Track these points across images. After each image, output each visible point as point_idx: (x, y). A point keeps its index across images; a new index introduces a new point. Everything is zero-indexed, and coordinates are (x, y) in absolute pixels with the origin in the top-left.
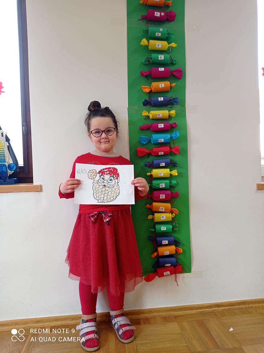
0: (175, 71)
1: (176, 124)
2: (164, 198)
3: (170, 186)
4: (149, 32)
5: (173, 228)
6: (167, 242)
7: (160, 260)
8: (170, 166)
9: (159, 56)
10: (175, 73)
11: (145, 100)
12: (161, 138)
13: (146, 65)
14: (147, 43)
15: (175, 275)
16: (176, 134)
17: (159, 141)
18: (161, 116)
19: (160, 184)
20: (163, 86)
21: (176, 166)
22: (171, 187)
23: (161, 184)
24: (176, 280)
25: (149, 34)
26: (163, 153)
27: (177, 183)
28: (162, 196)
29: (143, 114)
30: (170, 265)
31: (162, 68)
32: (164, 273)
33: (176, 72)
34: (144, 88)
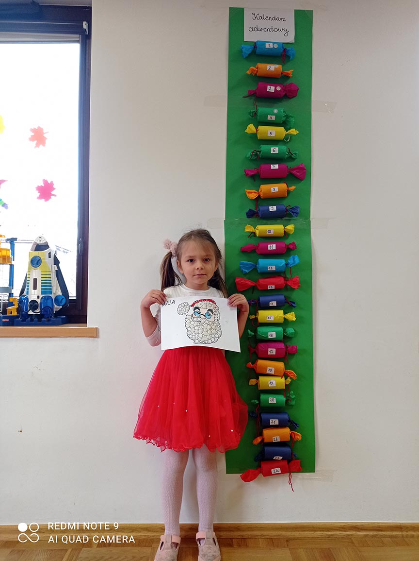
0: (295, 169)
1: (295, 245)
2: (274, 353)
3: (284, 335)
4: (258, 113)
5: (287, 401)
6: (277, 422)
7: (267, 449)
8: (284, 305)
9: (272, 148)
10: (294, 172)
11: (250, 210)
12: (271, 265)
13: (252, 160)
14: (255, 130)
15: (289, 474)
16: (293, 260)
17: (268, 270)
18: (272, 233)
19: (269, 333)
20: (277, 190)
21: (294, 307)
22: (286, 338)
23: (271, 333)
24: (290, 483)
25: (258, 118)
26: (273, 287)
27: (296, 332)
28: (272, 351)
29: (247, 230)
30: (281, 458)
31: (275, 165)
32: (272, 470)
33: (297, 170)
34: (249, 192)
